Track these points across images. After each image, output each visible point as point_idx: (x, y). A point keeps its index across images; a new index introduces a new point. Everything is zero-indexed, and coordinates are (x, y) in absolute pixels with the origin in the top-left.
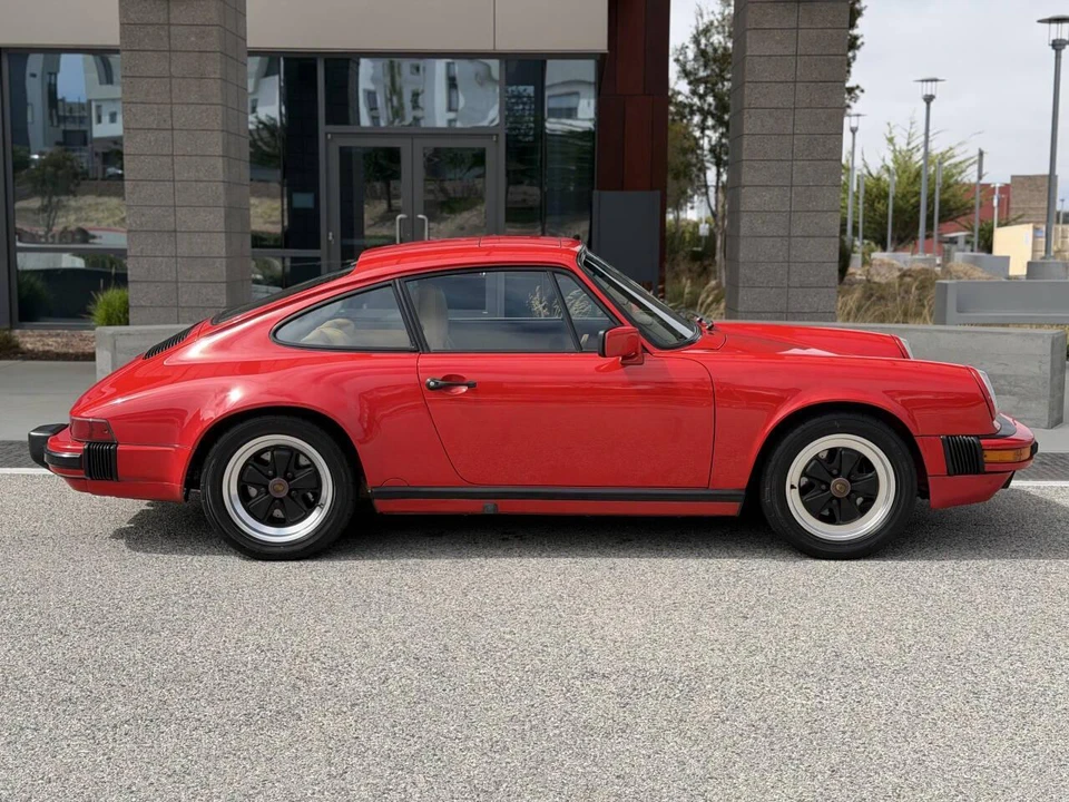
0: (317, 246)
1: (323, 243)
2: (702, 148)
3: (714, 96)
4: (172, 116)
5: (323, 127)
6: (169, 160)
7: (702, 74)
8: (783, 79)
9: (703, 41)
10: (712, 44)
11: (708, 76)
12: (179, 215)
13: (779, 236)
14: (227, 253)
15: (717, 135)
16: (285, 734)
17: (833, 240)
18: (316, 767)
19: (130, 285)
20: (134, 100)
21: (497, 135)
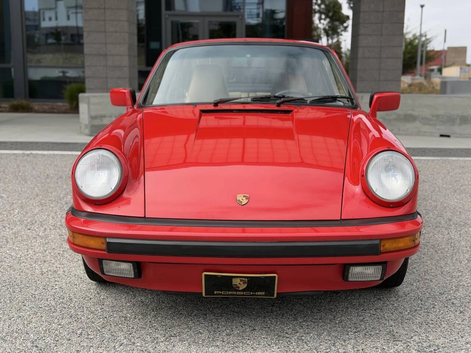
3: (325, 5)
4: (105, 2)
5: (164, 12)
6: (103, 22)
12: (108, 47)
13: (375, 58)
14: (129, 65)
15: (326, 22)
17: (400, 59)
19: (86, 79)
21: (242, 15)
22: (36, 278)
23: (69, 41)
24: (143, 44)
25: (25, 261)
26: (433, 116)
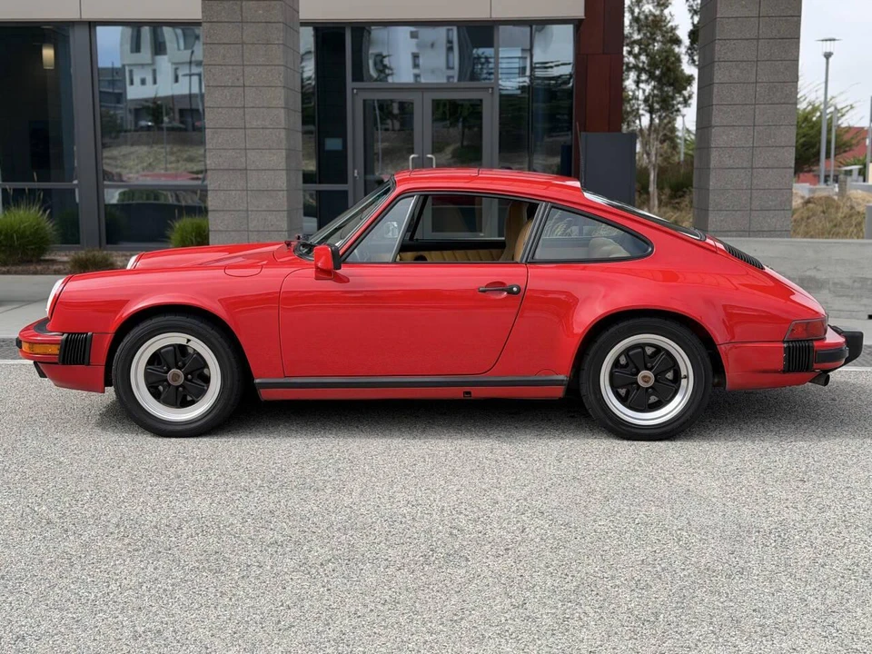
0: (345, 181)
1: (350, 179)
2: (637, 99)
3: (647, 55)
4: (243, 75)
5: (350, 84)
6: (241, 111)
7: (636, 37)
8: (748, 36)
9: (637, 10)
10: (644, 12)
11: (641, 39)
12: (249, 155)
13: (743, 168)
14: (287, 186)
15: (650, 87)
16: (462, 572)
17: (789, 170)
18: (498, 598)
19: (210, 214)
20: (213, 63)
21: (492, 88)
22: (125, 647)
23: (176, 124)
24: (311, 128)
25: (105, 608)
26: (854, 281)
